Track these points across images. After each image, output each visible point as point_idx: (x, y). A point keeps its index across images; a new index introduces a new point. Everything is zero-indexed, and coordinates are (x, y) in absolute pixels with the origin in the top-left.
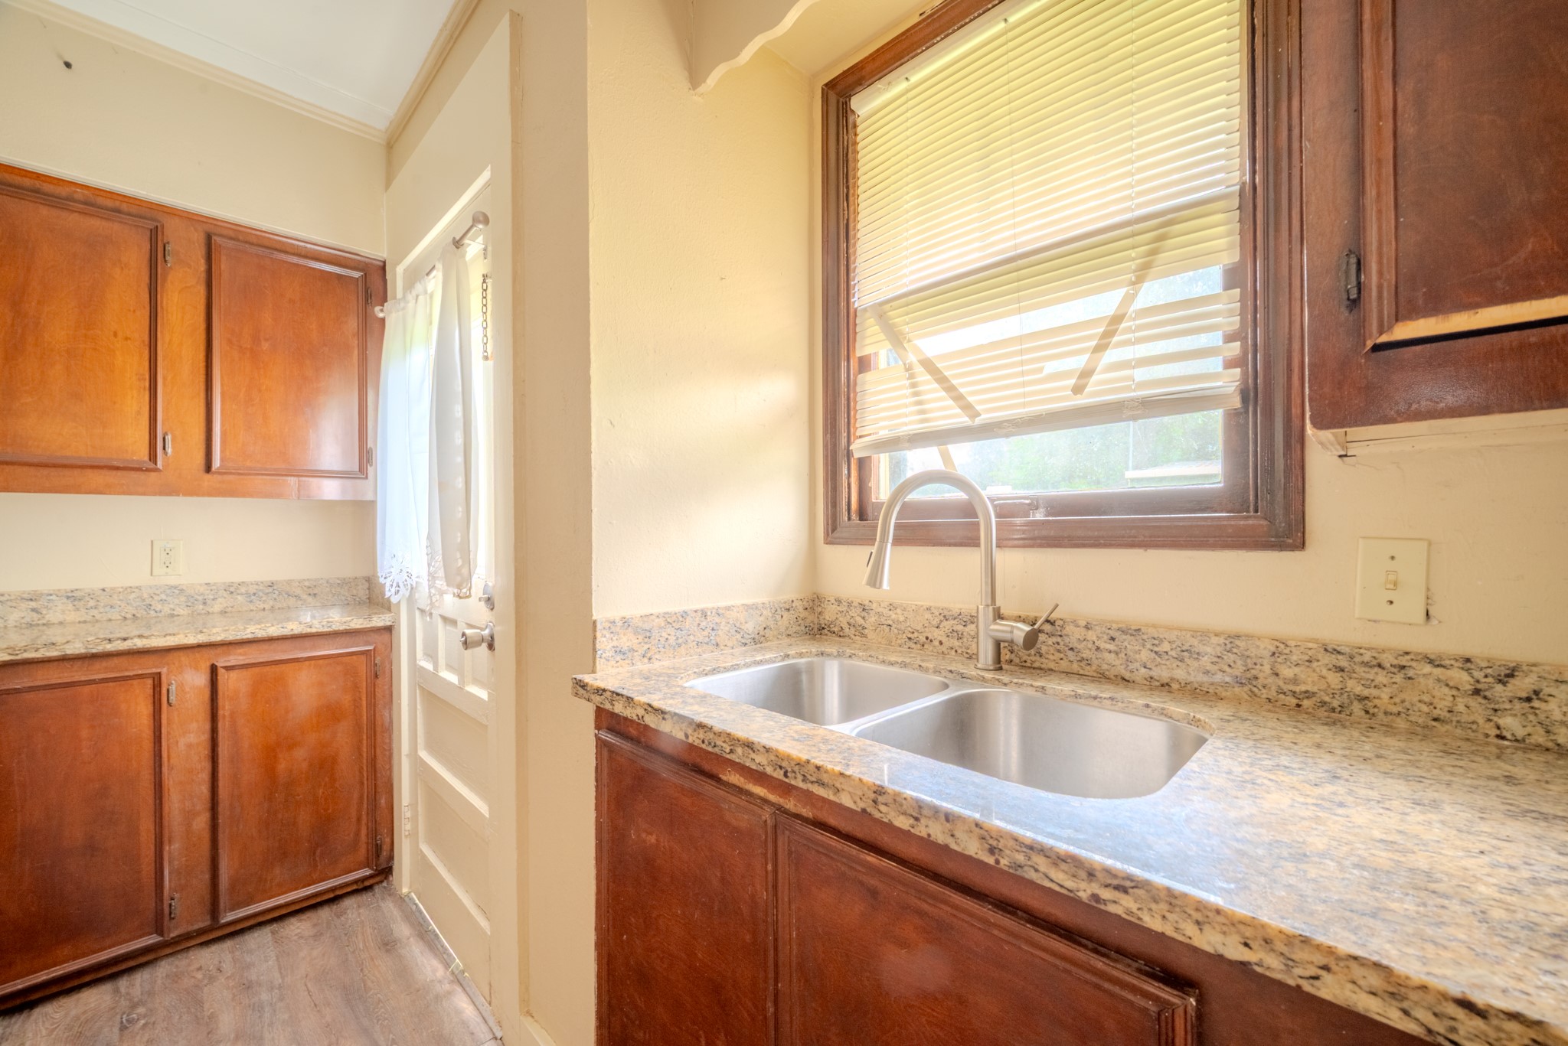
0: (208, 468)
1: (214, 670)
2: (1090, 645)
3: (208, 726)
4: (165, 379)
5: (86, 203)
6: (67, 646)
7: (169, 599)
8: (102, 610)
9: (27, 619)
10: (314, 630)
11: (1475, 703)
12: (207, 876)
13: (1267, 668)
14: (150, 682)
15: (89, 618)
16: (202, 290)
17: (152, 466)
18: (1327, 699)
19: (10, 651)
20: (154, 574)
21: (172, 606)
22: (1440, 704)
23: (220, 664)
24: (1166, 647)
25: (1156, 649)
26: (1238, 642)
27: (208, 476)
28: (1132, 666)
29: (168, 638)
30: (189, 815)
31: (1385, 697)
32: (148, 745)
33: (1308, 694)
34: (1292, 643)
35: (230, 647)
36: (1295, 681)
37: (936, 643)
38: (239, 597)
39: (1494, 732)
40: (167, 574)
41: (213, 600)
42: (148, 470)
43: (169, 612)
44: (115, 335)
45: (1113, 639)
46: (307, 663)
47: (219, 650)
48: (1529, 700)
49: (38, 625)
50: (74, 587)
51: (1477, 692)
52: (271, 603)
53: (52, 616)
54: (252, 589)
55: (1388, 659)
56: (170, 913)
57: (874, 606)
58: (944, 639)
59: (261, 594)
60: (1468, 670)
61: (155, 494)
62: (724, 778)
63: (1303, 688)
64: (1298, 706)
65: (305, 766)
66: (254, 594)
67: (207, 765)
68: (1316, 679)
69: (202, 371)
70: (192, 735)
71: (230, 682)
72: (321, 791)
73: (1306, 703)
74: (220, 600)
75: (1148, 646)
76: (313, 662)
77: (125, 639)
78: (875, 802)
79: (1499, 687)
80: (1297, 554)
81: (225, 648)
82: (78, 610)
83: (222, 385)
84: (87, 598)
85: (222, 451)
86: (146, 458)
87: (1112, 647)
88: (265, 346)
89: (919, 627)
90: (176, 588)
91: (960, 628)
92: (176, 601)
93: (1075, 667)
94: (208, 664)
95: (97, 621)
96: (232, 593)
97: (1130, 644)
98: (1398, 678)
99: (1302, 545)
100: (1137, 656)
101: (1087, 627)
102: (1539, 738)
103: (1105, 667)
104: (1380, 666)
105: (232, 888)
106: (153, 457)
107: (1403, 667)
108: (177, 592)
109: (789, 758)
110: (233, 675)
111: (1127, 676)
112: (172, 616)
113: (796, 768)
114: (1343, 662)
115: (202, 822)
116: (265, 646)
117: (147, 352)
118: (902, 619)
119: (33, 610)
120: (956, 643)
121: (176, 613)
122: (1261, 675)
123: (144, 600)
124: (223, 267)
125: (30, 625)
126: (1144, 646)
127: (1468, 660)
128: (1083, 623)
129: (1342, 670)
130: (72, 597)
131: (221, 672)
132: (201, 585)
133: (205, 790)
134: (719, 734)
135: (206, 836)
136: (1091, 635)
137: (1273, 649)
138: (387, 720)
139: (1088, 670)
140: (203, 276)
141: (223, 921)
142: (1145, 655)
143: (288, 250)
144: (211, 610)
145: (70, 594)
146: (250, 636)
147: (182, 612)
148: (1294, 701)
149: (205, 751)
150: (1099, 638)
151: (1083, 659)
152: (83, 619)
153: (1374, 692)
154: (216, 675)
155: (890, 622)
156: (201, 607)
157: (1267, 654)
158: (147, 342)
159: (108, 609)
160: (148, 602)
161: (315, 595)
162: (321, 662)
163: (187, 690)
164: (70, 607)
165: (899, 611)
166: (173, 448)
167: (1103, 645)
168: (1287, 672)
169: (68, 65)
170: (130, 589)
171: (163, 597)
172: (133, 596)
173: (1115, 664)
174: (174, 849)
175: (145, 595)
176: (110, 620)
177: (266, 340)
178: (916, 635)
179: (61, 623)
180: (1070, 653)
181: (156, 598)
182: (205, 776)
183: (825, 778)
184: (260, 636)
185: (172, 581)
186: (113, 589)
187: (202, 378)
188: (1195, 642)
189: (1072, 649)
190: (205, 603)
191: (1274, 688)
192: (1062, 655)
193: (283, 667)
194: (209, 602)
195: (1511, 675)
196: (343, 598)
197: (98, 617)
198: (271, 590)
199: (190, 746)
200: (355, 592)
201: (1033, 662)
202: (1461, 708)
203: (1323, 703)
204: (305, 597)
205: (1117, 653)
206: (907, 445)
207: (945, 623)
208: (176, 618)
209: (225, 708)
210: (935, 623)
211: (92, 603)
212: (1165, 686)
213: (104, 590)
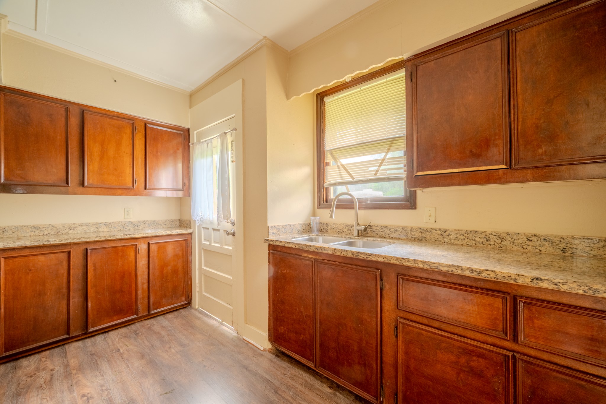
0: (145, 188)
1: (149, 244)
2: (378, 230)
3: (147, 259)
4: (135, 164)
5: (117, 117)
6: (117, 236)
7: (129, 225)
8: (113, 228)
9: (95, 230)
10: (173, 233)
11: (441, 236)
12: (147, 301)
13: (410, 233)
14: (134, 246)
15: (109, 230)
16: (144, 139)
17: (133, 188)
18: (419, 238)
19: (105, 237)
20: (125, 218)
21: (129, 227)
22: (436, 237)
23: (150, 242)
24: (392, 230)
25: (390, 230)
26: (405, 228)
27: (145, 190)
28: (386, 234)
29: (139, 235)
30: (143, 284)
31: (428, 237)
32: (134, 263)
33: (416, 237)
34: (414, 228)
35: (153, 238)
36: (414, 235)
37: (345, 232)
38: (146, 225)
39: (444, 242)
40: (128, 218)
41: (140, 225)
42: (132, 189)
43: (129, 229)
44: (124, 152)
45: (382, 229)
46: (171, 243)
47: (150, 239)
48: (448, 235)
49: (97, 232)
50: (106, 222)
51: (441, 235)
52: (154, 227)
53: (101, 230)
54: (149, 223)
55: (429, 230)
56: (139, 310)
57: (330, 224)
58: (347, 231)
59: (152, 224)
60: (440, 231)
61: (133, 195)
62: (302, 255)
63: (415, 236)
64: (415, 240)
65: (170, 271)
66: (150, 224)
67: (147, 270)
68: (418, 234)
69: (144, 161)
70: (143, 262)
71: (153, 248)
72: (174, 279)
73: (416, 239)
74: (141, 226)
75: (389, 230)
76: (172, 242)
77: (130, 235)
78: (334, 251)
79: (444, 234)
80: (415, 210)
81: (151, 238)
82: (107, 228)
83: (149, 165)
84: (109, 225)
85: (149, 184)
86: (131, 186)
87: (382, 231)
88: (159, 154)
89: (341, 228)
90: (130, 222)
91: (350, 228)
92: (131, 226)
93: (375, 235)
94: (147, 242)
95: (112, 231)
96: (144, 224)
97: (385, 230)
98: (430, 233)
99: (416, 208)
100: (387, 232)
101: (377, 227)
102: (450, 242)
103: (381, 235)
104: (427, 231)
105: (153, 304)
106: (133, 185)
107: (431, 231)
108: (131, 223)
109: (318, 247)
110: (153, 245)
111: (385, 236)
112: (130, 230)
113: (320, 248)
114: (422, 231)
115: (146, 286)
116: (161, 238)
117: (131, 157)
118: (337, 227)
119: (97, 228)
120: (349, 232)
121: (130, 229)
122: (409, 234)
123: (123, 226)
124: (149, 132)
125: (96, 232)
126: (388, 230)
127: (440, 229)
128: (376, 226)
129: (422, 232)
130: (106, 224)
131: (151, 244)
132: (137, 221)
133: (146, 277)
134: (303, 245)
135: (147, 289)
136: (378, 228)
137: (411, 229)
138: (190, 260)
139: (377, 236)
140: (144, 135)
141: (151, 313)
142: (388, 232)
143: (165, 126)
144: (139, 228)
145: (105, 224)
146: (158, 235)
147: (132, 229)
148: (414, 239)
149: (147, 266)
150: (379, 229)
151: (376, 233)
152: (108, 231)
153: (427, 236)
154: (150, 245)
155: (334, 228)
156: (137, 227)
157: (410, 230)
158: (131, 154)
159: (114, 228)
160: (124, 226)
161: (165, 224)
162: (174, 242)
163: (142, 249)
164: (105, 227)
165: (336, 225)
166: (137, 183)
167: (380, 230)
168: (413, 233)
169: (115, 81)
170: (119, 222)
171: (127, 224)
172: (120, 224)
173: (382, 234)
174: (139, 292)
175: (123, 224)
176: (115, 231)
177: (159, 152)
178: (340, 230)
179: (103, 232)
180: (374, 232)
181: (126, 225)
182: (146, 273)
183: (325, 249)
184: (161, 235)
185: (129, 220)
186: (115, 222)
187: (144, 163)
188: (397, 228)
189: (374, 231)
190: (138, 227)
191: (411, 237)
192: (372, 233)
193: (165, 244)
194: (139, 226)
195: (446, 231)
196: (173, 225)
197: (112, 230)
198: (154, 223)
199: (143, 264)
200: (176, 224)
201: (366, 235)
202: (439, 238)
203: (419, 239)
204: (163, 225)
205: (383, 232)
206: (338, 185)
207: (347, 227)
208: (130, 231)
209: (152, 255)
210: (344, 227)
211: (110, 226)
212: (392, 238)
213: (113, 222)
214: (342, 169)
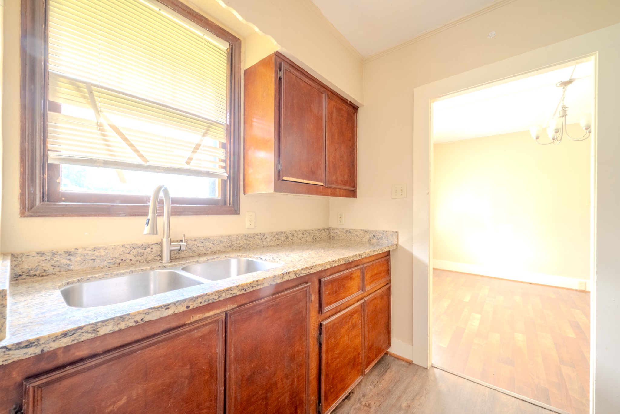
2: (196, 246)
11: (261, 241)
13: (235, 242)
18: (244, 246)
22: (258, 242)
24: (215, 242)
25: (213, 243)
26: (230, 237)
28: (207, 249)
31: (251, 243)
33: (241, 246)
34: (239, 235)
36: (239, 244)
37: (128, 261)
39: (263, 245)
45: (202, 243)
48: (266, 239)
51: (261, 239)
57: (80, 251)
58: (133, 258)
60: (260, 235)
63: (241, 245)
64: (240, 249)
68: (242, 243)
73: (241, 248)
75: (211, 242)
79: (263, 237)
80: (239, 215)
87: (202, 245)
89: (117, 256)
91: (142, 251)
93: (191, 254)
97: (206, 243)
98: (253, 239)
100: (209, 246)
101: (195, 241)
102: (267, 245)
103: (200, 252)
104: (251, 237)
107: (254, 237)
111: (206, 252)
114: (246, 238)
118: (103, 254)
120: (140, 258)
122: (234, 244)
126: (210, 243)
127: (260, 234)
128: (193, 239)
129: (246, 239)
136: (196, 243)
137: (236, 237)
139: (195, 254)
142: (211, 245)
148: (239, 248)
150: (198, 243)
151: (193, 251)
153: (250, 243)
155: (94, 258)
157: (235, 239)
165: (101, 250)
167: (199, 245)
168: (238, 242)
173: (202, 250)
178: (114, 260)
180: (189, 250)
188: (222, 239)
189: (190, 249)
191: (236, 247)
192: (186, 252)
195: (264, 235)
201: (176, 257)
202: (260, 242)
203: (244, 247)
205: (203, 247)
207: (134, 251)
210: (127, 252)
212: (215, 252)
214: (110, 132)
